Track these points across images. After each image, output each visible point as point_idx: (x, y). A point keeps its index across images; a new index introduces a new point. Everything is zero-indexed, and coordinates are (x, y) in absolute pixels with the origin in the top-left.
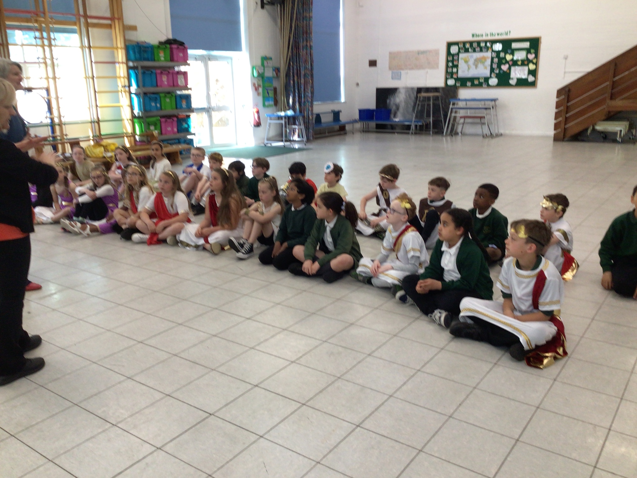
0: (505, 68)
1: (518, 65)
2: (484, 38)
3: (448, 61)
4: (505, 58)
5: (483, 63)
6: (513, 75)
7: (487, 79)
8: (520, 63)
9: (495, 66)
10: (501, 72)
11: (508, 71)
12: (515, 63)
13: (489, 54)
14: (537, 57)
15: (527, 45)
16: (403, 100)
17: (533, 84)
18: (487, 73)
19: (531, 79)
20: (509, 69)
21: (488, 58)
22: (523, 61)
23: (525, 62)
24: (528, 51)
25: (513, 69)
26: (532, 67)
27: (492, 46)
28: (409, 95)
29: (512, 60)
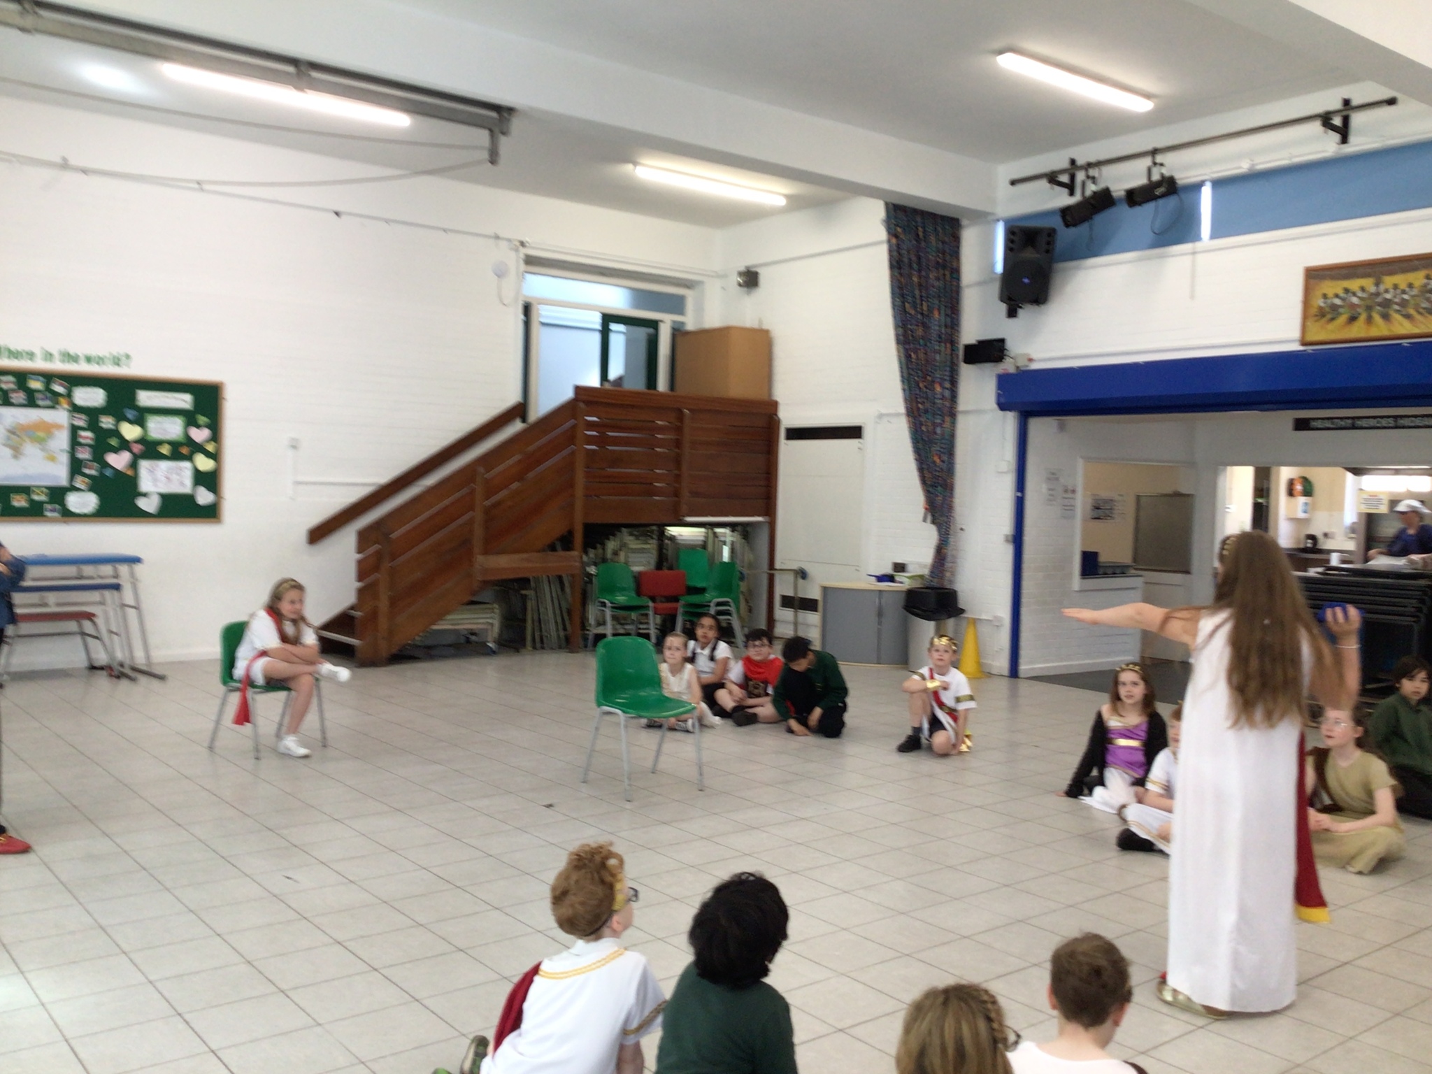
0: (119, 461)
1: (162, 457)
2: (40, 364)
4: (116, 433)
5: (41, 441)
6: (145, 484)
7: (57, 494)
8: (165, 450)
9: (84, 454)
10: (108, 473)
11: (130, 473)
12: (150, 449)
13: (60, 417)
14: (216, 437)
15: (184, 401)
17: (211, 513)
18: (59, 473)
19: (204, 497)
20: (134, 465)
21: (59, 427)
22: (175, 445)
23: (182, 450)
24: (189, 418)
25: (144, 465)
26: (204, 463)
27: (69, 395)
29: (142, 441)
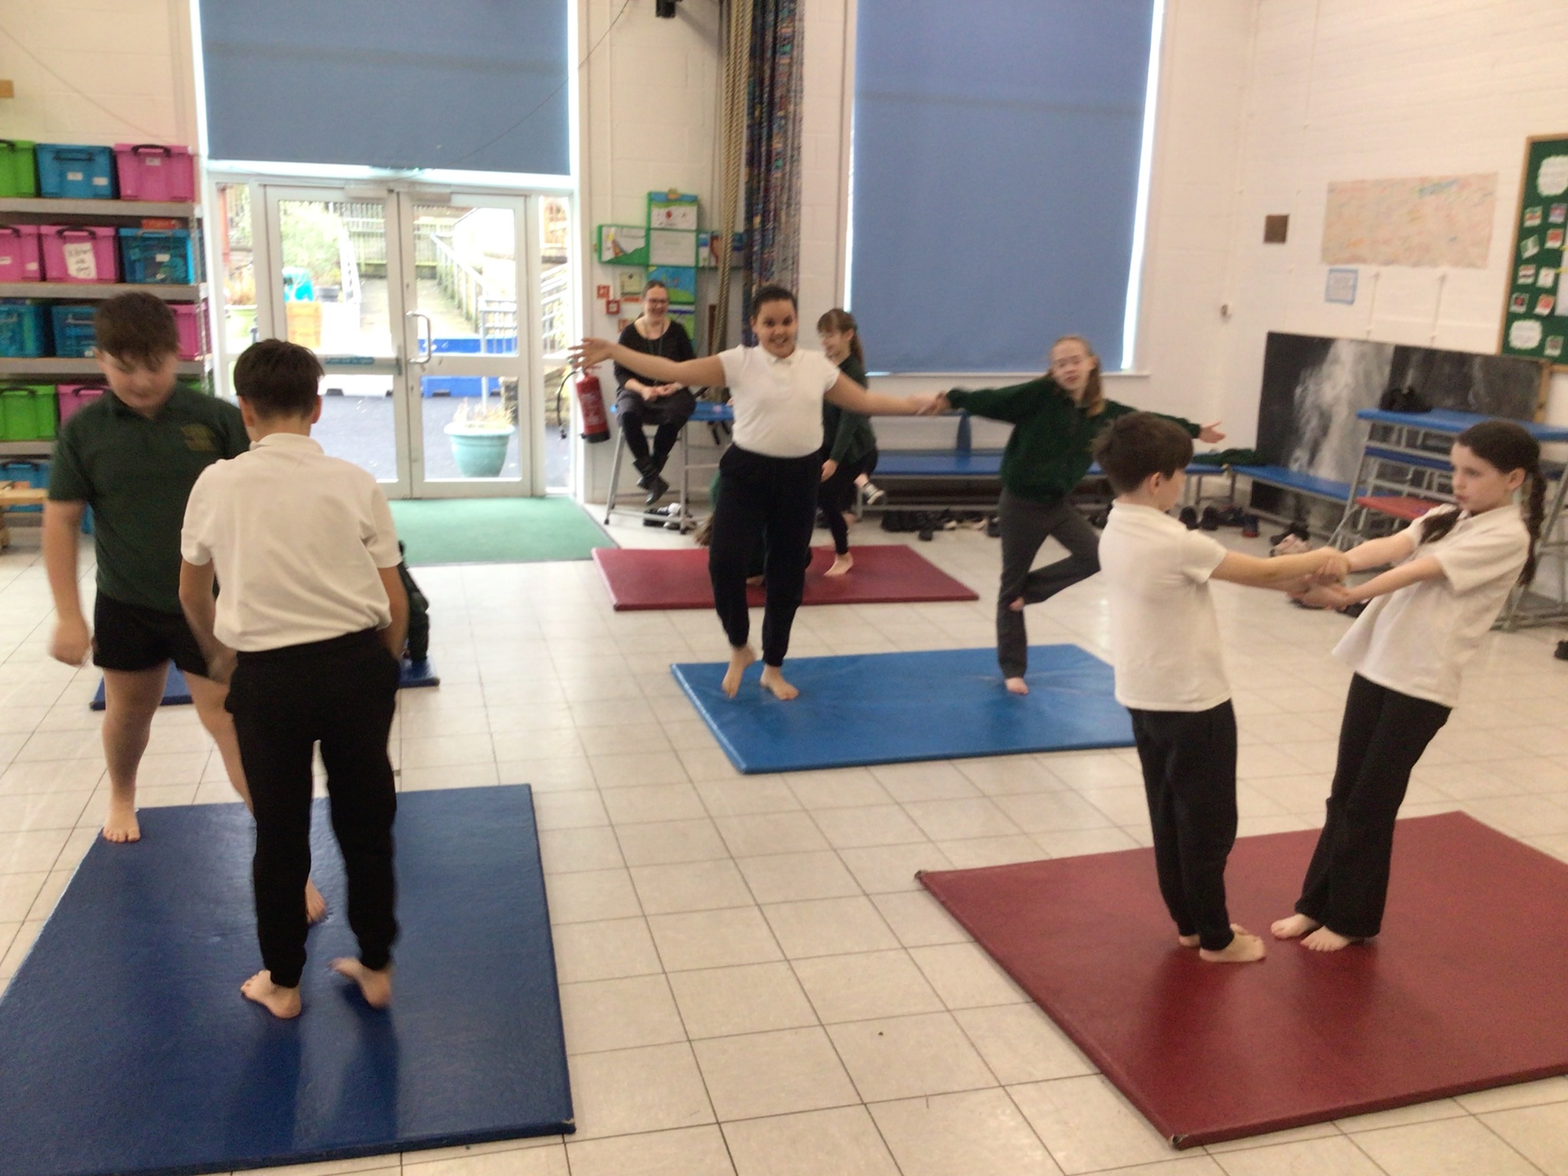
3: (1523, 233)
16: (1345, 395)
28: (1367, 375)
